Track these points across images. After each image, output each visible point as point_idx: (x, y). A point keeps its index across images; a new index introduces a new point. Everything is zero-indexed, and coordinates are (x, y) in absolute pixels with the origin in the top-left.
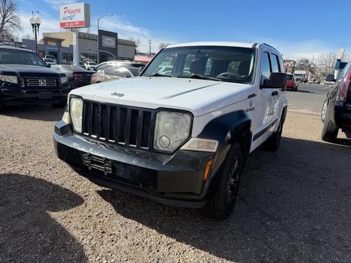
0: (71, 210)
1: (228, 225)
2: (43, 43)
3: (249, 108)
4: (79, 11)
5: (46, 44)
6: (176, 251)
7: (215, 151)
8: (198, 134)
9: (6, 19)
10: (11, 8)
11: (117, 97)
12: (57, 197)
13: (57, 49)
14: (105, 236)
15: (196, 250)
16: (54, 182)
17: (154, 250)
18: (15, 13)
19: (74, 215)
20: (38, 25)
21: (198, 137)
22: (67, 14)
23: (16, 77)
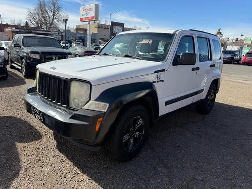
0: (31, 143)
1: (127, 167)
2: (75, 32)
3: (157, 80)
4: (91, 10)
5: (77, 32)
6: (77, 179)
7: (106, 111)
8: (96, 98)
9: (55, 17)
10: (58, 10)
11: (52, 70)
12: (28, 134)
13: (84, 36)
14: (40, 162)
15: (91, 181)
16: (32, 124)
17: (63, 177)
18: (60, 13)
19: (29, 147)
20: (67, 20)
21: (97, 100)
22: (85, 13)
23: (39, 55)
